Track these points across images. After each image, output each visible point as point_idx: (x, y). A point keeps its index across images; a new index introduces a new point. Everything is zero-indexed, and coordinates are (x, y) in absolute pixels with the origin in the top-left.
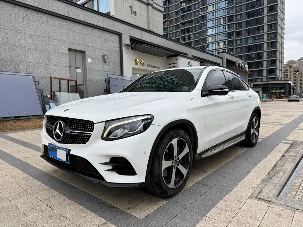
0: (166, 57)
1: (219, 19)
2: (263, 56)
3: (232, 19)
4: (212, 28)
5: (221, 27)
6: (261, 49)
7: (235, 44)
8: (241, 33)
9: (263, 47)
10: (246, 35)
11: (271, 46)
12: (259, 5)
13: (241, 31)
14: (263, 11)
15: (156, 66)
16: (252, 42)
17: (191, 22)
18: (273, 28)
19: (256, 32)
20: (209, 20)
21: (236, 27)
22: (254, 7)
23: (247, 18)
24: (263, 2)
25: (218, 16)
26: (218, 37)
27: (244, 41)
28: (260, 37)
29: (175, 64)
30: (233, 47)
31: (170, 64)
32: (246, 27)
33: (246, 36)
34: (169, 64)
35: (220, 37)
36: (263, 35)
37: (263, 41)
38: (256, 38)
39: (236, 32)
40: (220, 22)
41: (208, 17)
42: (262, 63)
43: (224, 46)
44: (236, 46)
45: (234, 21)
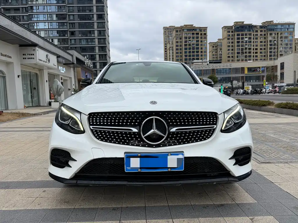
0: (18, 45)
1: (51, 14)
2: (96, 58)
3: (65, 18)
4: (44, 22)
5: (54, 23)
6: (94, 52)
7: (69, 43)
8: (75, 34)
9: (95, 50)
10: (80, 35)
11: (102, 50)
12: (89, 11)
13: (75, 31)
14: (93, 17)
15: (7, 55)
16: (85, 44)
17: (17, 10)
18: (102, 34)
19: (88, 35)
20: (39, 12)
21: (69, 26)
22: (85, 11)
23: (79, 20)
24: (92, 9)
25: (50, 11)
26: (52, 33)
27: (78, 41)
28: (92, 40)
29: (32, 55)
30: (68, 46)
31: (25, 55)
32: (79, 28)
33: (79, 37)
34: (23, 55)
35: (54, 34)
36: (95, 38)
37: (95, 45)
38: (89, 40)
39: (69, 31)
40: (52, 17)
41: (38, 9)
42: (96, 64)
43: (58, 43)
44: (71, 45)
45: (67, 20)
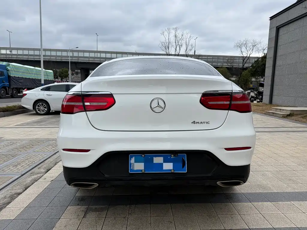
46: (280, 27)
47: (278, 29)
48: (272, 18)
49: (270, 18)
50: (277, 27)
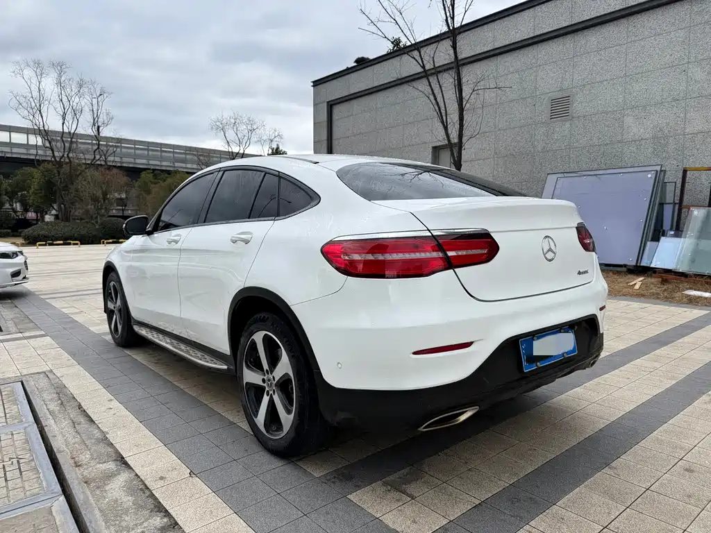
46: (335, 104)
47: (331, 106)
48: (316, 83)
49: (313, 82)
50: (328, 102)
